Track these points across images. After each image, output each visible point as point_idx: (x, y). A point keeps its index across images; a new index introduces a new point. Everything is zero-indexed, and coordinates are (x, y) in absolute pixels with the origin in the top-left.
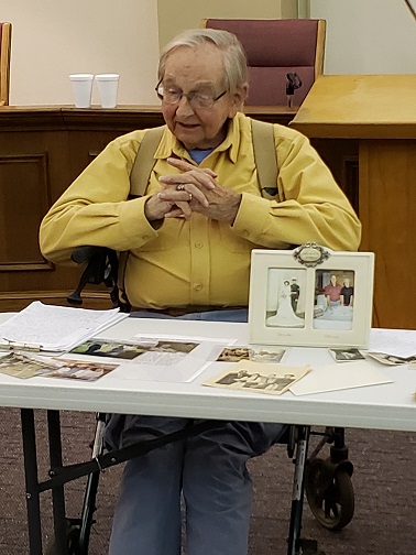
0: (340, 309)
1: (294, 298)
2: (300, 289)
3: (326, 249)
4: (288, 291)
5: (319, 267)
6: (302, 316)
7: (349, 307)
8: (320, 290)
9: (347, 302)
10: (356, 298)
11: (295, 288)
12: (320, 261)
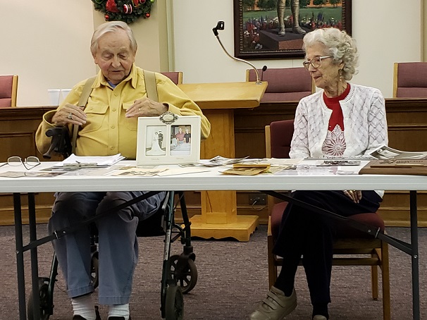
0: (184, 145)
1: (160, 140)
2: (163, 136)
3: (176, 115)
4: (157, 137)
5: (173, 124)
6: (164, 149)
7: (188, 144)
8: (173, 136)
9: (187, 141)
10: (192, 139)
11: (161, 136)
12: (173, 121)
